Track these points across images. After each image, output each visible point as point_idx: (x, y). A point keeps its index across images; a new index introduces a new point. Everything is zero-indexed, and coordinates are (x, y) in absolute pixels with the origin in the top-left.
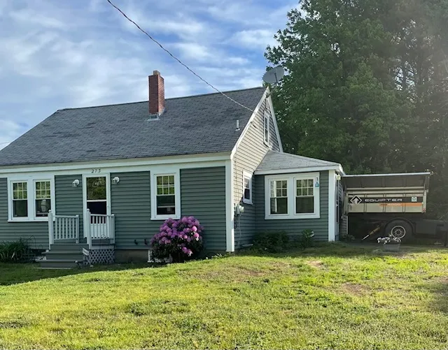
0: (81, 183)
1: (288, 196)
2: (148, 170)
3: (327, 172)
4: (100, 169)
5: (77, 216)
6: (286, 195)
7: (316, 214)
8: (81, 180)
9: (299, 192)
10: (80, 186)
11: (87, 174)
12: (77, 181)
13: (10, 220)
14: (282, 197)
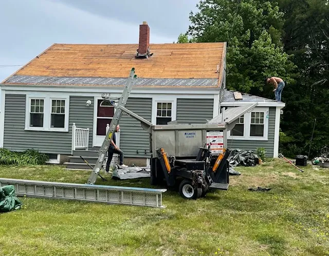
0: (93, 103)
1: (244, 123)
2: (151, 97)
3: (275, 108)
4: (110, 93)
5: (88, 129)
6: (243, 122)
7: (265, 137)
8: (93, 101)
9: (252, 120)
10: (92, 106)
11: (98, 97)
12: (89, 102)
13: (26, 129)
14: (240, 123)
